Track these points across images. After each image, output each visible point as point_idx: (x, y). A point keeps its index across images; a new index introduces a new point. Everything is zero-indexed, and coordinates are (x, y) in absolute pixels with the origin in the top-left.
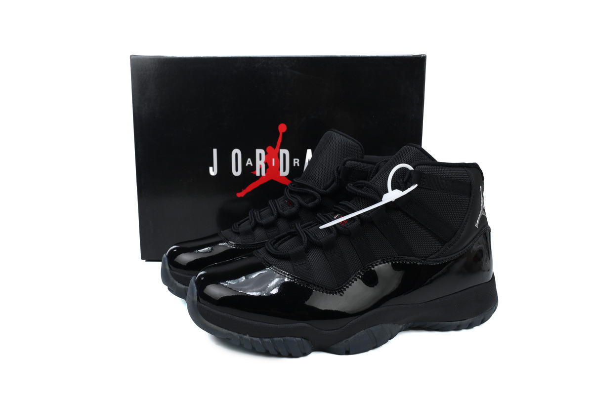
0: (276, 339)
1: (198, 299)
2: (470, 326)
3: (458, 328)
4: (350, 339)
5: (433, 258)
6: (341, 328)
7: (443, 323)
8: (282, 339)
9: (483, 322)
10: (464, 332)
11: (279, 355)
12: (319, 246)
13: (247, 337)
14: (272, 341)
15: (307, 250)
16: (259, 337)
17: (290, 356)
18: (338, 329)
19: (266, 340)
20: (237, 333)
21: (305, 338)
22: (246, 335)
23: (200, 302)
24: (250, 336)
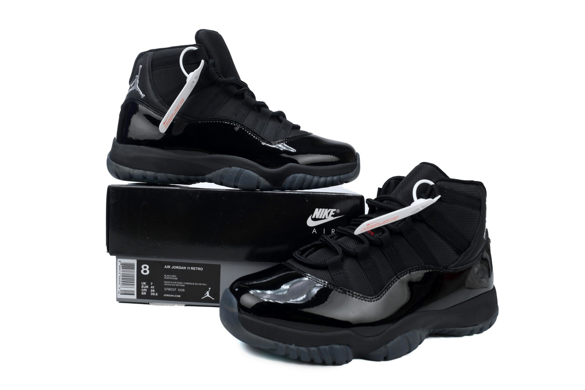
0: (322, 347)
1: (239, 310)
2: (480, 331)
3: (471, 333)
4: (389, 345)
5: (453, 267)
6: (381, 334)
7: (459, 328)
8: (327, 347)
9: (490, 326)
10: (475, 336)
11: (324, 363)
12: (355, 256)
13: (293, 346)
14: (319, 350)
15: (342, 260)
16: (305, 346)
17: (334, 364)
18: (377, 335)
19: (312, 349)
20: (282, 342)
21: (348, 346)
22: (291, 344)
23: (241, 313)
24: (296, 345)
